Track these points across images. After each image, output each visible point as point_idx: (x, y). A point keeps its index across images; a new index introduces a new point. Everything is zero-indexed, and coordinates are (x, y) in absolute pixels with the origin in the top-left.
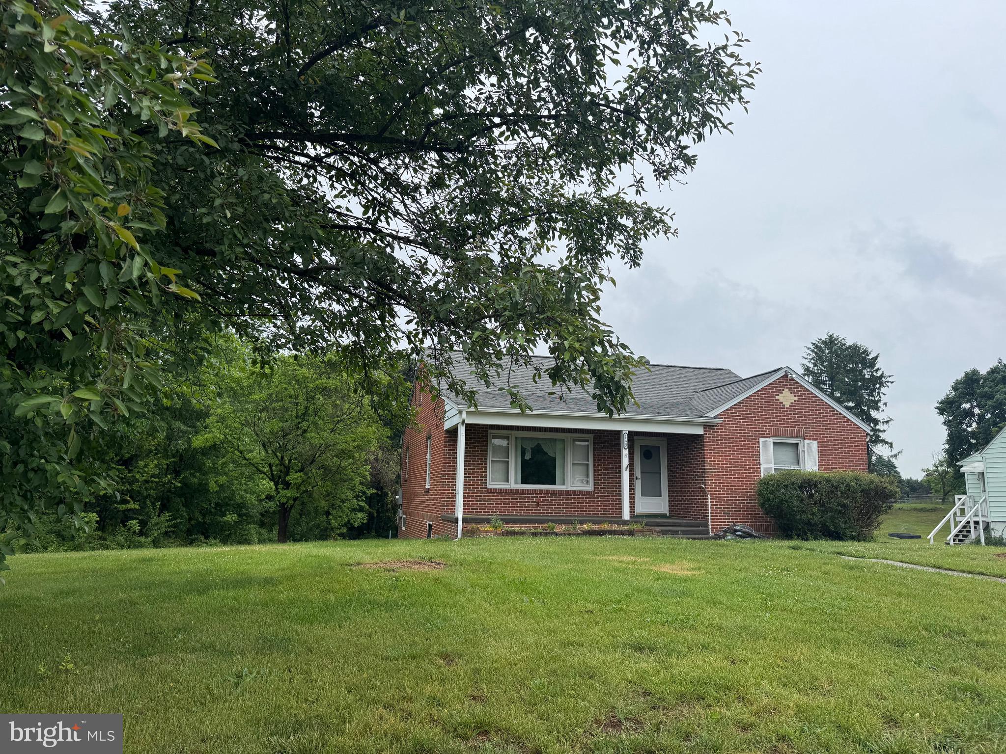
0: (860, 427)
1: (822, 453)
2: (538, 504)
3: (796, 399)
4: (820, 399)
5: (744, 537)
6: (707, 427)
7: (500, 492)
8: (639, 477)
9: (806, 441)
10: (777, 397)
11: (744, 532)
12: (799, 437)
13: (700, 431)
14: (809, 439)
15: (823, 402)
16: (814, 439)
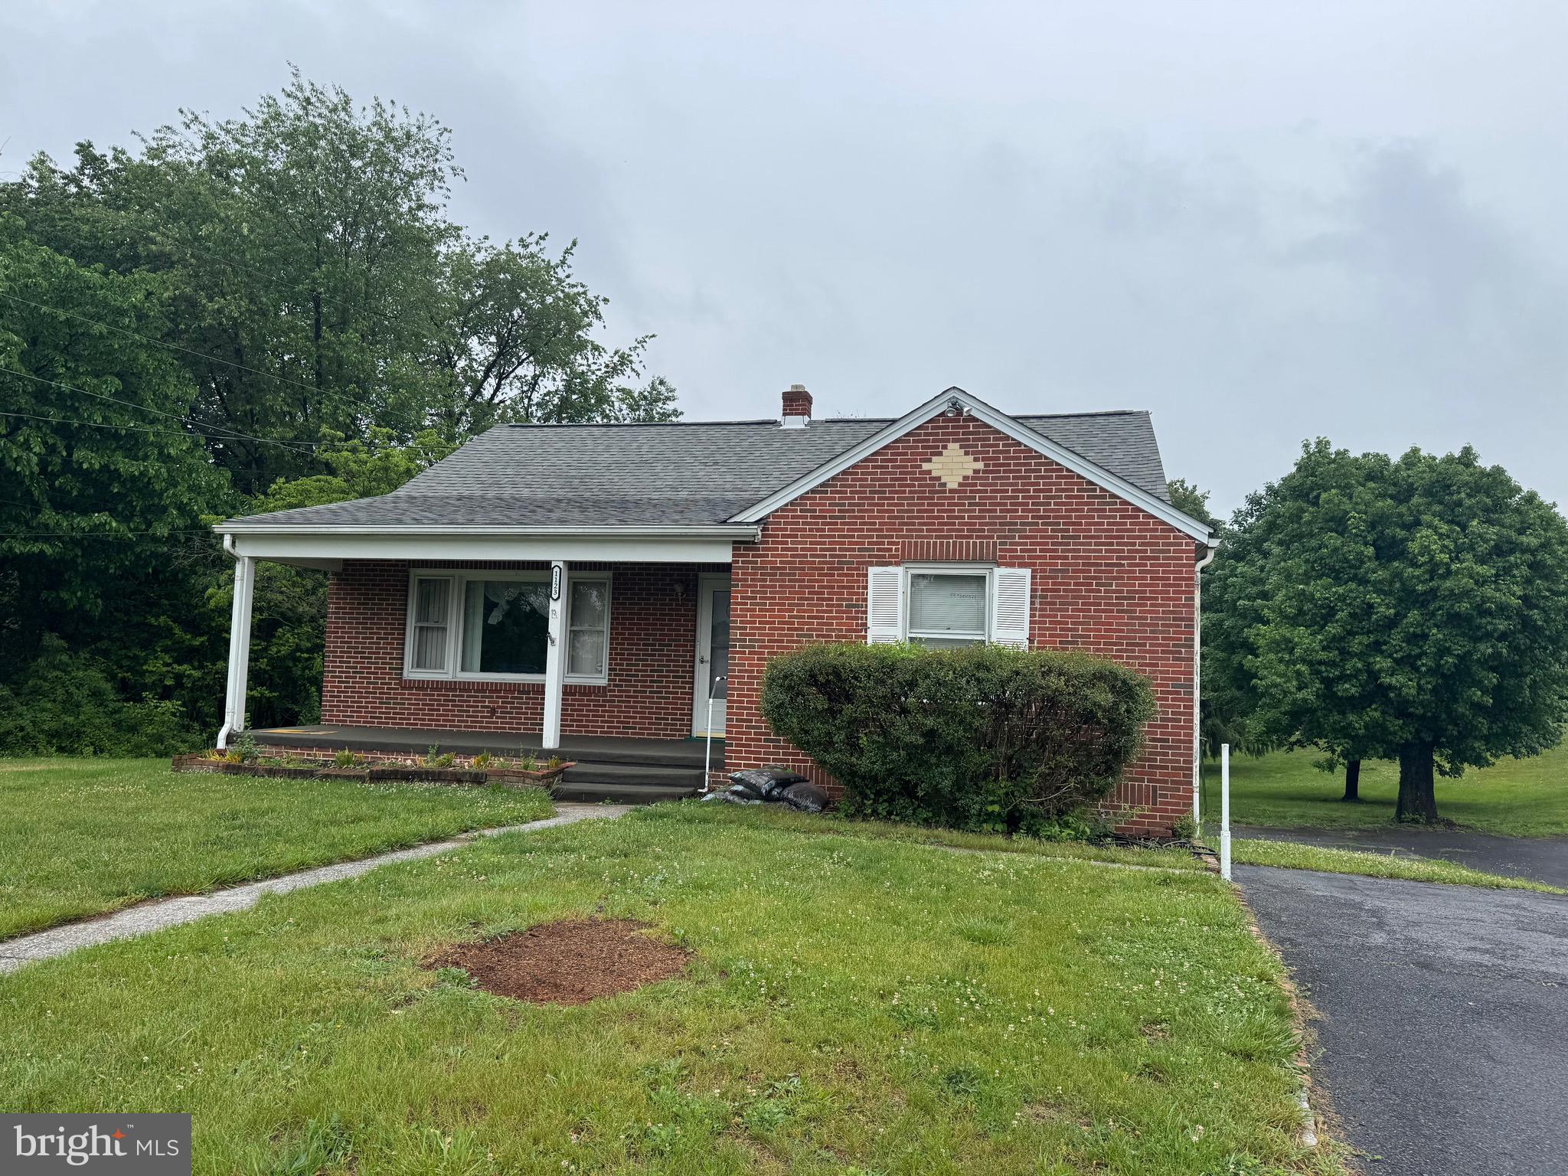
0: (1173, 529)
1: (1043, 600)
2: (493, 711)
3: (980, 465)
4: (1052, 462)
5: (748, 797)
6: (741, 545)
7: (422, 686)
8: (708, 657)
9: (999, 571)
10: (926, 466)
11: (748, 785)
12: (981, 560)
13: (723, 555)
14: (1011, 565)
15: (1060, 468)
16: (1022, 565)
